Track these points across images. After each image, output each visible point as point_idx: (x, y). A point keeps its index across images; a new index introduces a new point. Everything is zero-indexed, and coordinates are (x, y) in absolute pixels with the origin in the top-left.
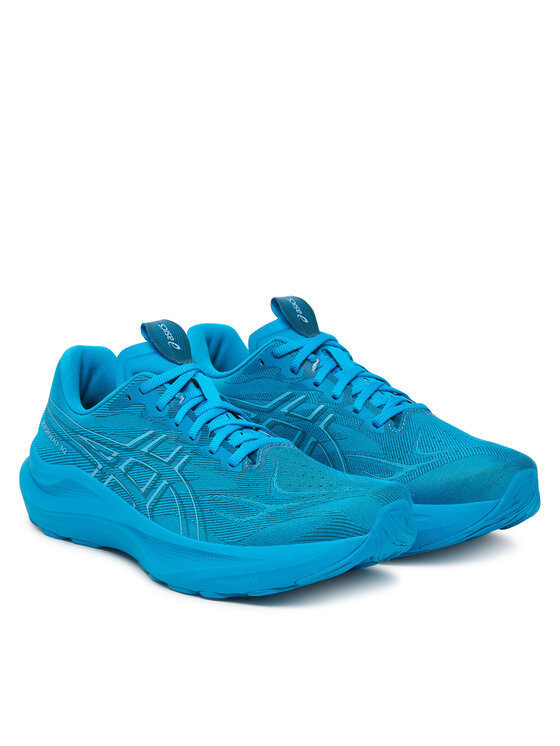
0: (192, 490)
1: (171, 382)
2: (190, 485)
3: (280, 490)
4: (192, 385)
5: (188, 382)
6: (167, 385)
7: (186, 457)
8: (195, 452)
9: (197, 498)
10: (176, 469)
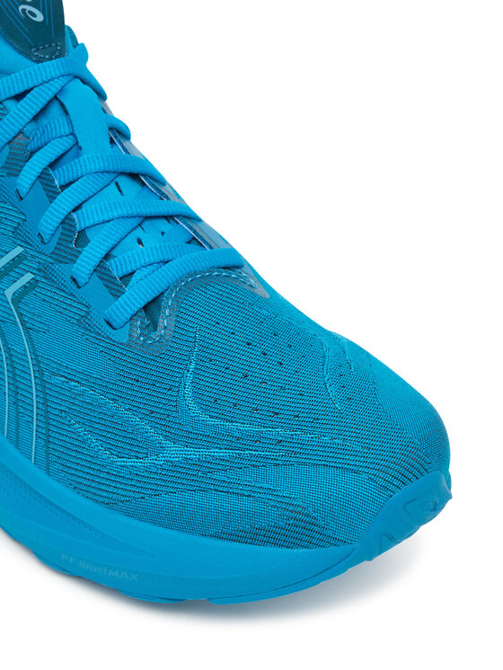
0: (34, 352)
1: (19, 97)
2: (30, 340)
3: (195, 410)
4: (55, 108)
5: (50, 102)
6: (9, 104)
7: (28, 277)
8: (43, 271)
9: (40, 371)
10: (9, 293)
